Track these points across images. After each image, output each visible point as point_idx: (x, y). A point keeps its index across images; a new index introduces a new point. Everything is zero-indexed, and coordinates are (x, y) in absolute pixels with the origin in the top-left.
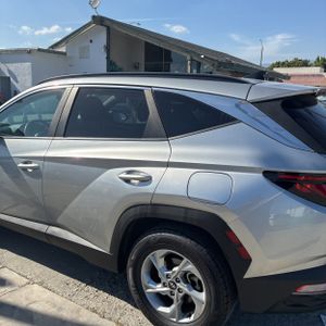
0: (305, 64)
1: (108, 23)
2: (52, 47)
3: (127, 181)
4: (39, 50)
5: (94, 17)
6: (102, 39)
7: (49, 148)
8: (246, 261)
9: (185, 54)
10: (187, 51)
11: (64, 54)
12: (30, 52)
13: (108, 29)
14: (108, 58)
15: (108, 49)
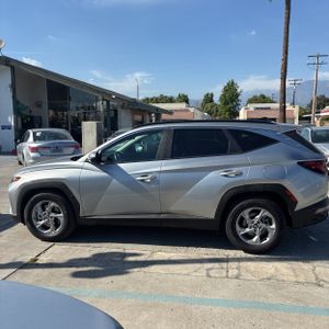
0: (171, 100)
14: (14, 97)
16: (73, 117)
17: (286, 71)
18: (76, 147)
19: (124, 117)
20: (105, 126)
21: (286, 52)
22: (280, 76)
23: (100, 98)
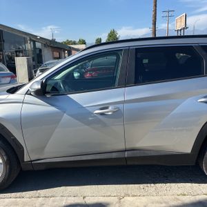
16: (8, 56)
17: (156, 19)
18: (12, 77)
19: (46, 53)
20: (33, 60)
21: (156, 6)
22: (152, 22)
23: (28, 39)
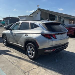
1: (41, 10)
2: (30, 15)
3: (26, 36)
4: (27, 16)
5: (38, 9)
6: (40, 13)
7: (17, 32)
8: (38, 47)
9: (57, 16)
10: (57, 15)
11: (32, 16)
12: (25, 16)
13: (41, 11)
15: (41, 15)
